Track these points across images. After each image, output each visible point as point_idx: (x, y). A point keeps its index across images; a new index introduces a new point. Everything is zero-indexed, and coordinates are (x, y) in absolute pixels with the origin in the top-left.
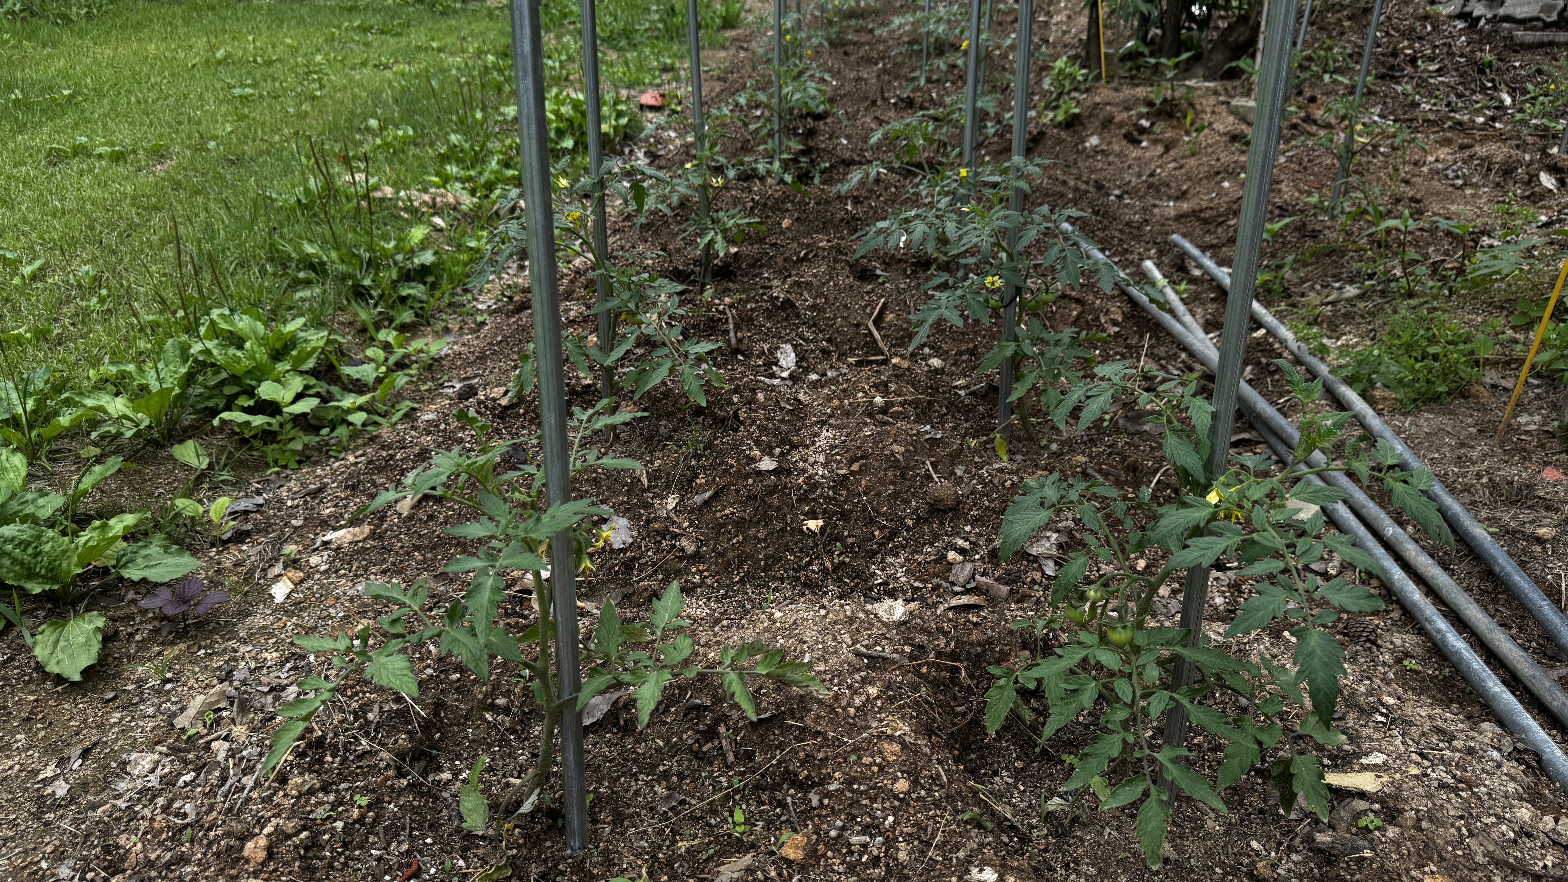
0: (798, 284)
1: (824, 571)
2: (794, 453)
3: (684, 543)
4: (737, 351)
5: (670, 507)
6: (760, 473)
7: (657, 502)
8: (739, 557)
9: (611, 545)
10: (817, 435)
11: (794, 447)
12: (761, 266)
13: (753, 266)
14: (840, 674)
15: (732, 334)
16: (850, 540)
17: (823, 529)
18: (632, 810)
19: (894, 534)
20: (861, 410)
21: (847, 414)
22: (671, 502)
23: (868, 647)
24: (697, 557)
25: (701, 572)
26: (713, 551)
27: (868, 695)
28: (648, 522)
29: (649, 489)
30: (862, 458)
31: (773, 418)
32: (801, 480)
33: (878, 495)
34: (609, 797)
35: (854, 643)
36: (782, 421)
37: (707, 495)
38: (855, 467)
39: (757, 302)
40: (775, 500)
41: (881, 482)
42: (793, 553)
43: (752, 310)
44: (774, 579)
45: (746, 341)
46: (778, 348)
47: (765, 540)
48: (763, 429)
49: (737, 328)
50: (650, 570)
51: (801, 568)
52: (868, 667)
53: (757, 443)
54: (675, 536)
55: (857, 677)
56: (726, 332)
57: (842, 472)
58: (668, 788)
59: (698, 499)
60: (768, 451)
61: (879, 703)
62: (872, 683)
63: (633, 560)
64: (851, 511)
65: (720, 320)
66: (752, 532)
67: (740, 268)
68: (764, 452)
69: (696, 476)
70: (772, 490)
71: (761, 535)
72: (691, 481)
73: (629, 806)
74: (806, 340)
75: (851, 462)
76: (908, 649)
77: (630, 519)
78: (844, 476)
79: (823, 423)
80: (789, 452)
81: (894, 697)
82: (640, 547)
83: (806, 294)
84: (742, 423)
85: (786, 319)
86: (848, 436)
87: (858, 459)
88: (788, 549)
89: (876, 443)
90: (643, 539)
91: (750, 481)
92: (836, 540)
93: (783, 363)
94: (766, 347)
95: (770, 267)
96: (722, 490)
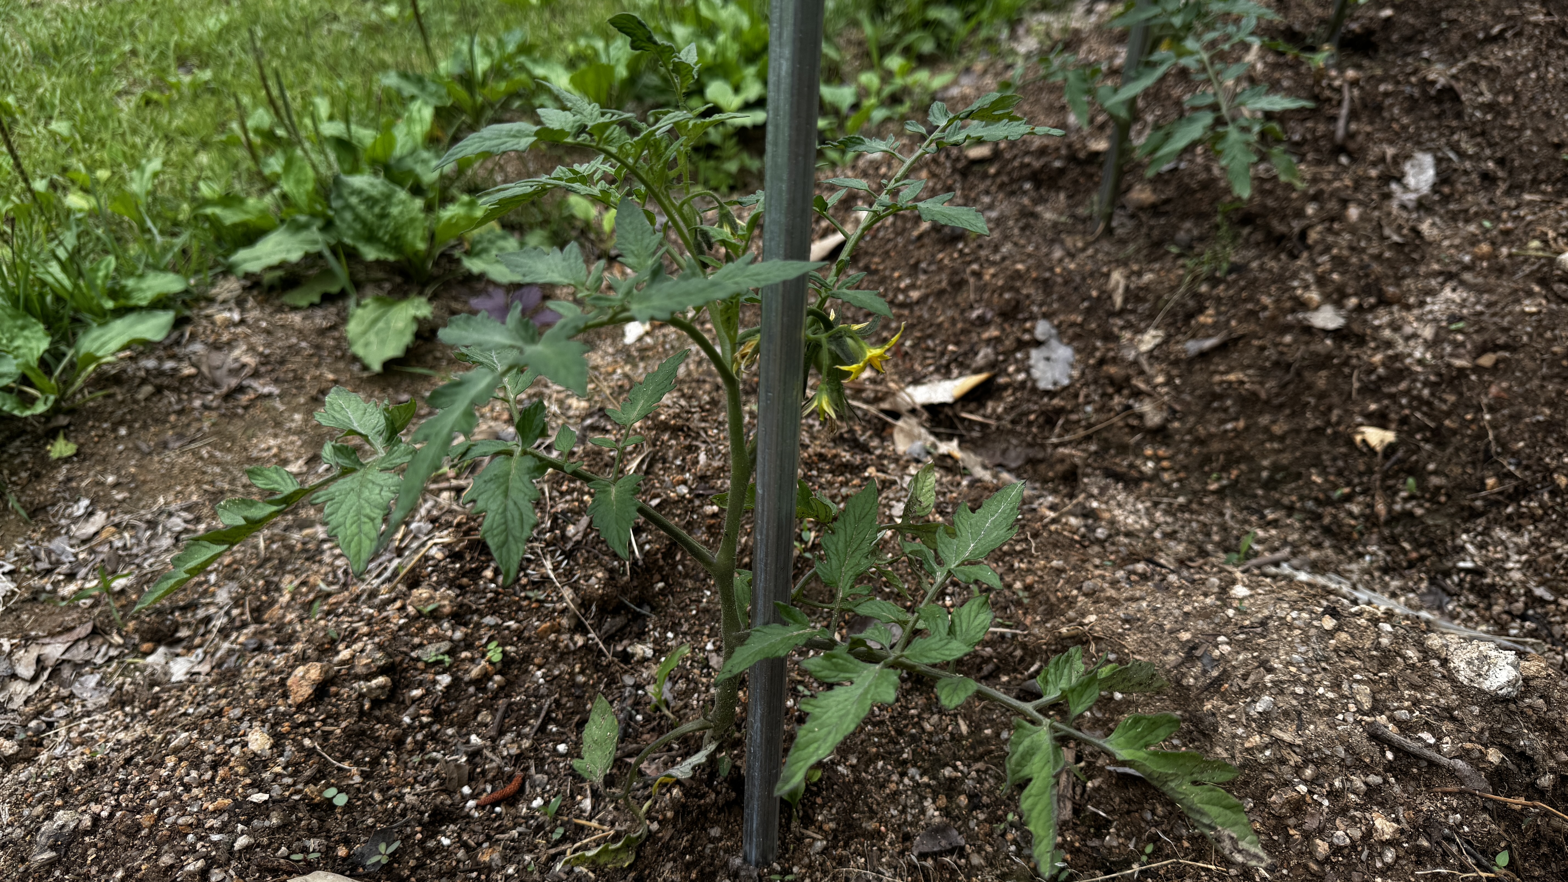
0: (1474, 68)
1: (1371, 519)
2: (1381, 311)
3: (1146, 407)
4: (1341, 149)
5: (1144, 348)
6: (1308, 330)
7: (1127, 335)
8: (1229, 453)
9: (1034, 381)
10: (1433, 293)
11: (1384, 302)
12: (1421, 42)
13: (1409, 39)
14: (1324, 761)
15: (1341, 123)
16: (1435, 481)
17: (1390, 449)
18: (872, 825)
19: (1523, 491)
20: (1527, 269)
21: (1500, 270)
22: (1149, 340)
23: (1404, 727)
24: (1160, 434)
25: (1157, 459)
26: (1190, 431)
27: (1370, 830)
28: (1102, 362)
29: (1121, 313)
30: (1505, 347)
31: (1364, 250)
32: (1378, 358)
33: (1516, 417)
34: (848, 786)
35: (1377, 707)
36: (1378, 257)
37: (1208, 344)
38: (1487, 360)
39: (1398, 83)
40: (1321, 379)
41: (1529, 398)
42: (1323, 472)
43: (1386, 94)
44: (1276, 505)
45: (1360, 138)
46: (1408, 157)
47: (1282, 438)
48: (1339, 263)
49: (1353, 115)
50: (1081, 433)
51: (1329, 502)
52: (1390, 768)
53: (1321, 281)
54: (1137, 394)
55: (1358, 782)
56: (1334, 119)
57: (1458, 363)
58: (946, 812)
59: (1193, 346)
60: (1336, 298)
61: (1390, 856)
62: (1387, 805)
63: (1060, 411)
64: (1454, 432)
65: (1329, 100)
66: (1264, 420)
67: (1387, 40)
68: (1327, 298)
69: (1201, 310)
70: (1323, 362)
71: (1277, 429)
72: (1190, 316)
73: (872, 814)
74: (1462, 155)
75: (1482, 350)
76: (1494, 756)
77: (1077, 351)
78: (1461, 370)
79: (1449, 276)
80: (1372, 308)
81: (1428, 852)
82: (1076, 396)
83: (1483, 86)
84: (1309, 248)
85: (1438, 117)
86: (1489, 305)
87: (1496, 348)
88: (1317, 463)
89: (1540, 328)
90: (1086, 384)
91: (1288, 339)
92: (1411, 472)
93: (1411, 181)
94: (1390, 151)
95: (1435, 43)
96: (1236, 341)
